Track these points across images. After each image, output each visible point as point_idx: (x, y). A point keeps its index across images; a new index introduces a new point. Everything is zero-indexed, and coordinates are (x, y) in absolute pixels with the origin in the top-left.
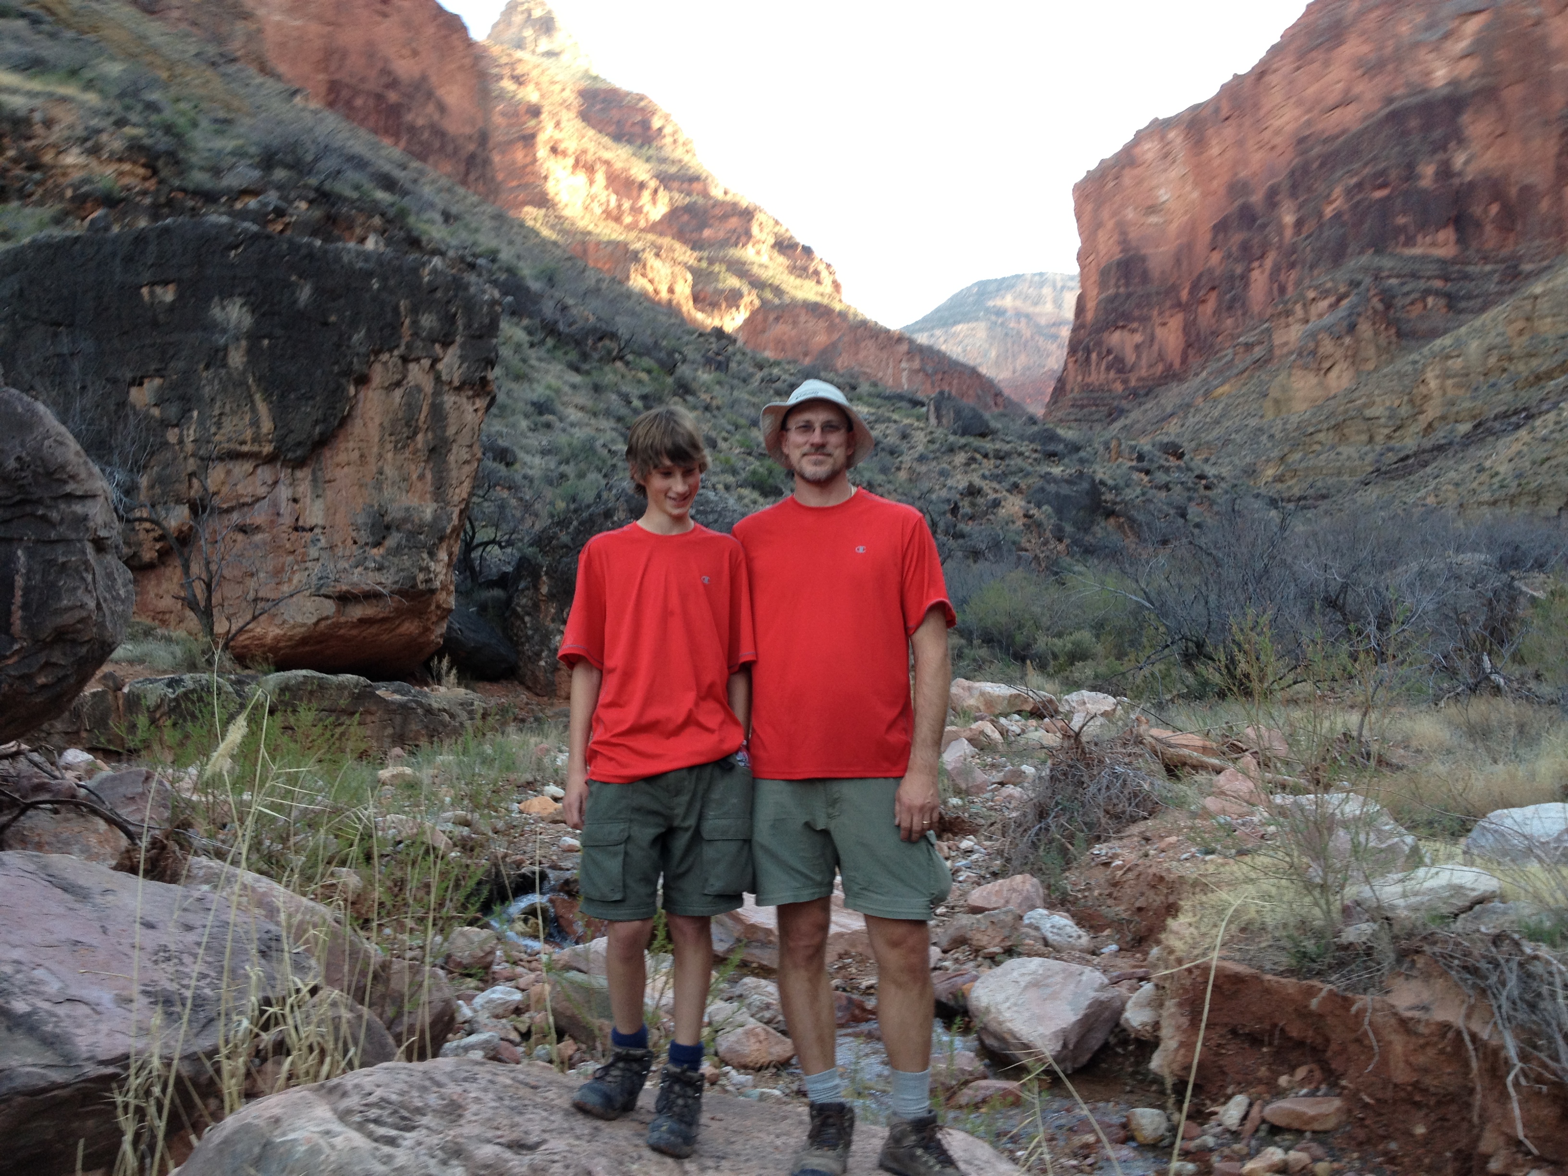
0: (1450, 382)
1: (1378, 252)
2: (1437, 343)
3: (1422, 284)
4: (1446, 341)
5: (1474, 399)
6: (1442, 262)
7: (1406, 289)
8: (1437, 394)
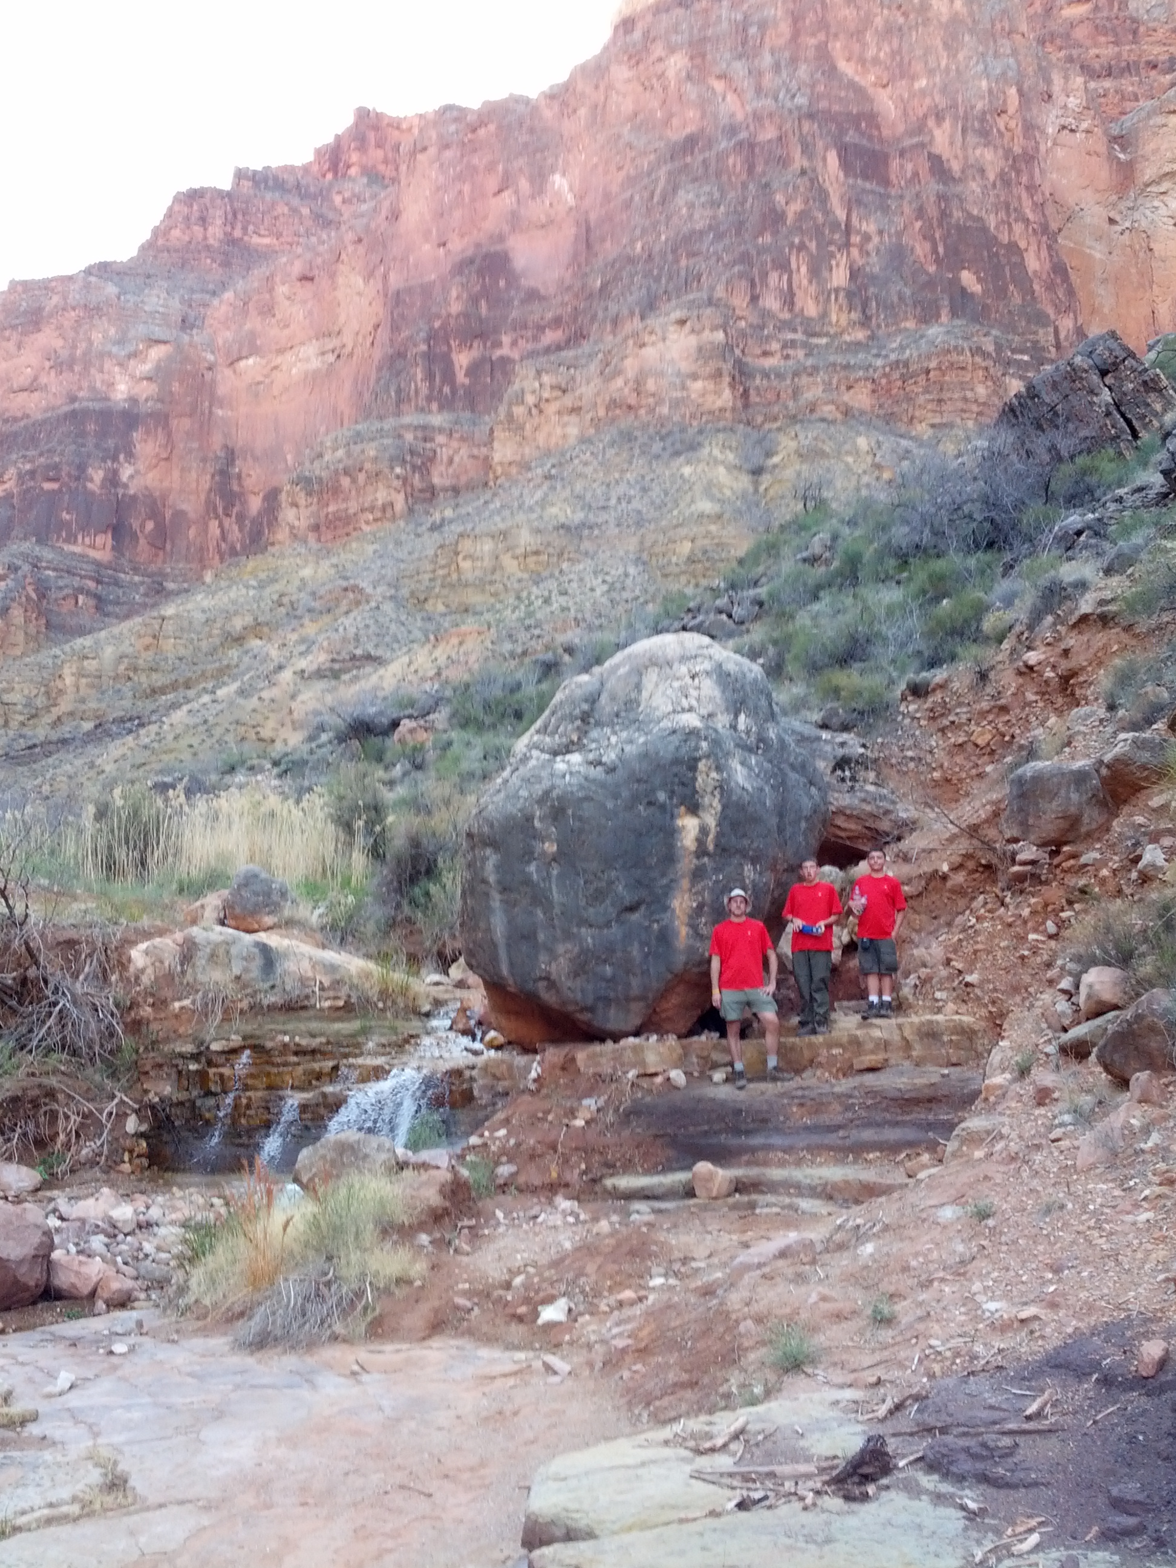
0: (84, 681)
1: (39, 541)
2: (79, 642)
3: (76, 582)
4: (86, 641)
5: (100, 700)
6: (98, 564)
7: (61, 583)
8: (71, 690)
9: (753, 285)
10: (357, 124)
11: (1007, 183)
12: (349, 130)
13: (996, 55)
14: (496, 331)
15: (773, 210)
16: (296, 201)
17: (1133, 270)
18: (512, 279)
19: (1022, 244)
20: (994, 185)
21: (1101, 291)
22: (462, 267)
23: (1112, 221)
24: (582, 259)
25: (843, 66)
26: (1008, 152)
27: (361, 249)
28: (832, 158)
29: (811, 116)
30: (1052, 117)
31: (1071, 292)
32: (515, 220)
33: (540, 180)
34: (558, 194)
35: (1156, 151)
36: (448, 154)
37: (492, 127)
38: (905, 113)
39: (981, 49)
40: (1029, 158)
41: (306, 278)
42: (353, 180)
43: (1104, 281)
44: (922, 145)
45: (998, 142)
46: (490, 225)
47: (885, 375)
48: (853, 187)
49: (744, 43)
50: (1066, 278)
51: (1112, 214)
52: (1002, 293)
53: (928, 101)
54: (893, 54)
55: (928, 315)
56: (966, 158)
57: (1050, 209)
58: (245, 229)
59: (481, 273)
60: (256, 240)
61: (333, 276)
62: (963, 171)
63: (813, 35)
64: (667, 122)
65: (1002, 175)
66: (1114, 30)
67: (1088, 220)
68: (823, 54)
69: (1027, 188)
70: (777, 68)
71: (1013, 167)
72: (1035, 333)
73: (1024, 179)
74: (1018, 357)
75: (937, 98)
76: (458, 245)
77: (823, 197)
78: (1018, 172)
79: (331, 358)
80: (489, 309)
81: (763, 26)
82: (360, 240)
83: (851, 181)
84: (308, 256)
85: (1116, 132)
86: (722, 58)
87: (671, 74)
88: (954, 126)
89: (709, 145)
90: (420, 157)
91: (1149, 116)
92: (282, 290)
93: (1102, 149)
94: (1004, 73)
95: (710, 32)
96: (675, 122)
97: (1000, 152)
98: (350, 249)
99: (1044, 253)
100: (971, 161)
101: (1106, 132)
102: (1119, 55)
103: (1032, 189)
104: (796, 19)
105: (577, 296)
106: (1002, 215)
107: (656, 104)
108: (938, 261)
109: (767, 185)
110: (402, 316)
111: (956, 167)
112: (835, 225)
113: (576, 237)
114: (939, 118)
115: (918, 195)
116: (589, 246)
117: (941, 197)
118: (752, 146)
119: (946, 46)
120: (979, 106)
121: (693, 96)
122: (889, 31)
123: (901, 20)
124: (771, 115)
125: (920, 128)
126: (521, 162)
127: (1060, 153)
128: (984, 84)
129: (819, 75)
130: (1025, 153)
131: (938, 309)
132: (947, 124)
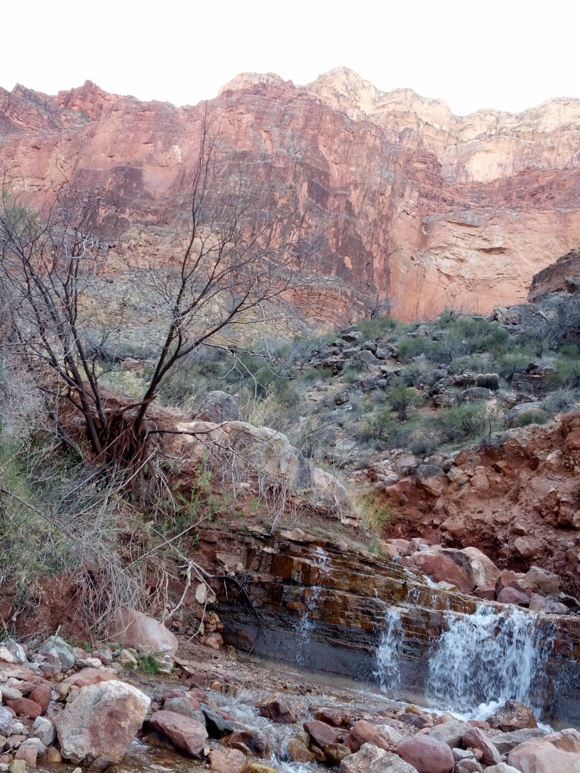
9: (254, 228)
10: (84, 88)
11: (376, 225)
12: (79, 89)
13: (387, 169)
14: (125, 205)
15: (273, 199)
16: (42, 111)
17: (415, 283)
18: (140, 184)
19: (374, 254)
20: (370, 224)
21: (399, 287)
22: (118, 170)
23: (412, 258)
24: (177, 188)
25: (321, 148)
26: (380, 213)
27: (69, 144)
28: (305, 186)
29: (301, 164)
30: (401, 205)
31: (388, 282)
32: (150, 159)
33: (168, 144)
34: (175, 154)
35: (439, 235)
36: (128, 117)
37: (153, 113)
38: (342, 179)
39: (381, 164)
40: (388, 218)
41: (35, 147)
42: (73, 112)
43: (402, 283)
44: (345, 195)
45: (377, 206)
46: (137, 156)
47: (301, 290)
48: (311, 202)
49: (281, 121)
50: (388, 276)
51: (414, 256)
52: (360, 272)
53: (353, 177)
54: (345, 151)
55: (327, 271)
56: (362, 208)
57: (389, 244)
58: (12, 114)
59: (126, 176)
60: (15, 120)
61: (50, 151)
62: (359, 213)
63: (312, 130)
64: (236, 142)
65: (375, 221)
66: (433, 179)
67: (403, 254)
68: (314, 140)
69: (384, 231)
70: (292, 138)
71: (380, 219)
72: (369, 294)
73: (383, 227)
74: (359, 302)
75: (358, 178)
76: (118, 159)
77: (296, 201)
78: (382, 222)
79: (36, 189)
80: (124, 194)
81: (292, 117)
82: (70, 140)
83: (310, 199)
84: (41, 137)
85: (425, 221)
86: (270, 124)
87: (244, 121)
88: (361, 192)
89: (252, 159)
90: (113, 112)
91: (440, 220)
92: (22, 148)
93: (418, 226)
94: (388, 178)
95: (267, 110)
96: (240, 143)
97: (377, 211)
98: (64, 142)
99: (382, 262)
100: (364, 210)
101: (421, 220)
102: (432, 191)
103: (385, 232)
104: (307, 120)
105: (169, 203)
106: (370, 238)
107: (233, 132)
108: (337, 249)
109: (273, 187)
110: (80, 182)
111: (357, 210)
112: (298, 216)
113: (177, 177)
114: (356, 187)
115: (336, 216)
116: (182, 183)
117: (346, 221)
118: (271, 167)
119: (368, 157)
120: (374, 188)
121: (251, 135)
122: (345, 141)
123: (352, 139)
124: (284, 157)
125: (346, 188)
126: (162, 133)
127: (400, 221)
128: (379, 179)
129: (310, 148)
130: (387, 216)
131: (331, 269)
132: (358, 190)
